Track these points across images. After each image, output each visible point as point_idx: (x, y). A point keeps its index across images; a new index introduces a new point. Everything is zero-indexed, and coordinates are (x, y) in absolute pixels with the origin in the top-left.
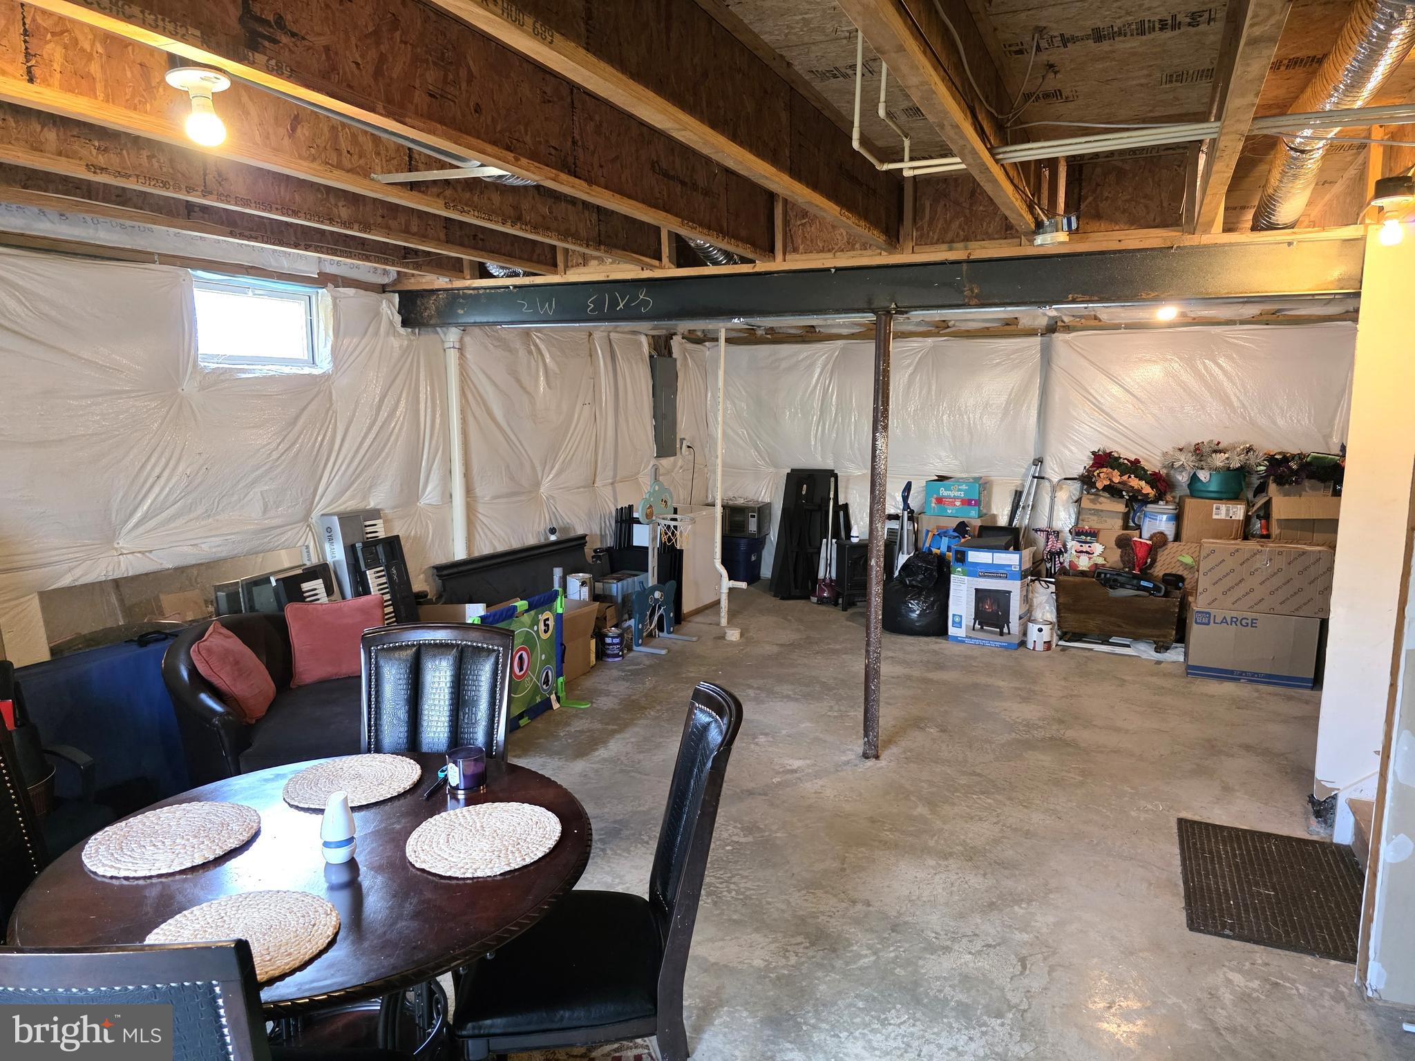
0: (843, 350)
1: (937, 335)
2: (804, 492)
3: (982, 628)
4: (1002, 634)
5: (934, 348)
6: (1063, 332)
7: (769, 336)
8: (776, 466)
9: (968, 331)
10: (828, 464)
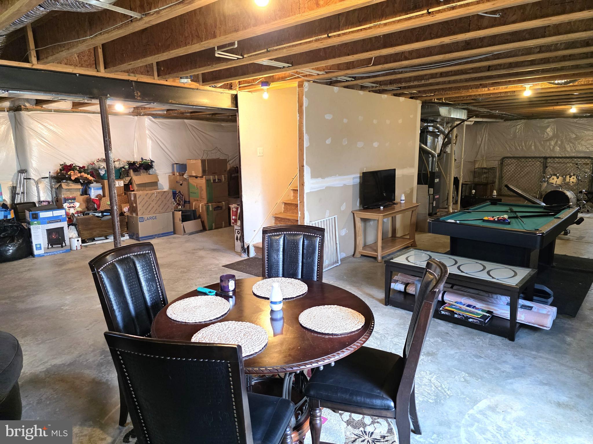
3: (52, 247)
4: (62, 247)
6: (26, 111)
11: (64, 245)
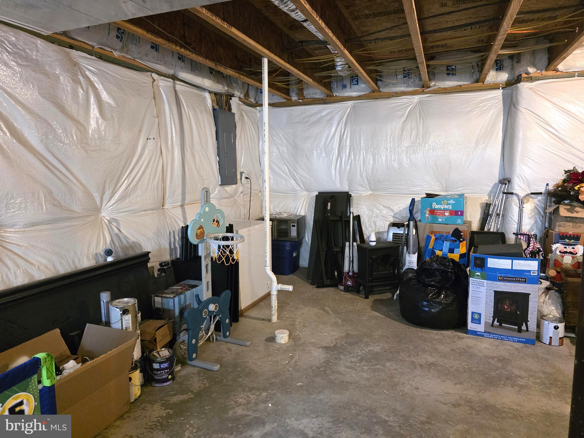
0: (353, 107)
1: (423, 93)
2: (329, 208)
3: (500, 325)
4: (520, 330)
5: (420, 102)
6: (527, 81)
7: (301, 101)
8: (308, 190)
9: (445, 89)
10: (345, 188)
11: (524, 328)
